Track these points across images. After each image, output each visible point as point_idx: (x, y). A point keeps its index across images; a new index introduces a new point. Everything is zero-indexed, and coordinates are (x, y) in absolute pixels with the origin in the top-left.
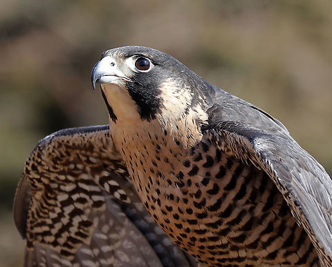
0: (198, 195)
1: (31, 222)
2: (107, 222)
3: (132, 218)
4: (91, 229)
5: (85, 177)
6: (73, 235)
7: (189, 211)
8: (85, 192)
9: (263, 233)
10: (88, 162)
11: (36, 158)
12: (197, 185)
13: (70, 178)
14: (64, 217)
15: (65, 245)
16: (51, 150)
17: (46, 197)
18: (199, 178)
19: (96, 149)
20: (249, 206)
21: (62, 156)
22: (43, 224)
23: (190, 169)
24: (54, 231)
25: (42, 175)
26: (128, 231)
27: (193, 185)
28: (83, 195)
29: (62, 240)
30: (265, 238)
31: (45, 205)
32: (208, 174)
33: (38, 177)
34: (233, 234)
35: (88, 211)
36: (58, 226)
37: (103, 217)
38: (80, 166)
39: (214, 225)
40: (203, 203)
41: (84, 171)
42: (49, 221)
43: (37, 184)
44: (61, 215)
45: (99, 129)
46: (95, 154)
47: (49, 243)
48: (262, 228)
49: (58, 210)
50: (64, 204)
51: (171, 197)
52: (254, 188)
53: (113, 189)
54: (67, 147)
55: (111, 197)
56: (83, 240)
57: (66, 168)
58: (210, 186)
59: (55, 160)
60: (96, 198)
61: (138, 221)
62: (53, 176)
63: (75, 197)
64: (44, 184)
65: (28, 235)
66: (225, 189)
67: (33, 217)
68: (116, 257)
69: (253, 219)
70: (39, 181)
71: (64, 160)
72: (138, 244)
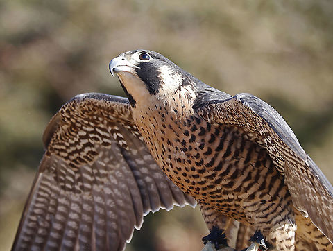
0: (198, 156)
1: (54, 141)
2: (109, 157)
3: (126, 158)
4: (96, 157)
5: (101, 126)
6: (82, 157)
7: (193, 169)
8: (99, 134)
9: (245, 181)
10: (108, 117)
11: (71, 107)
12: (196, 149)
13: (91, 124)
14: (79, 145)
15: (74, 161)
16: (82, 105)
17: (70, 130)
18: (197, 144)
19: (116, 112)
20: (234, 161)
21: (89, 110)
22: (63, 144)
23: (190, 137)
24: (69, 151)
25: (72, 116)
26: (121, 166)
27: (193, 149)
28: (97, 136)
29: (73, 158)
30: (246, 184)
31: (68, 134)
32: (203, 140)
33: (69, 117)
34: (224, 182)
35: (97, 146)
36: (73, 149)
37: (107, 153)
38: (100, 119)
39: (210, 177)
40: (202, 162)
41: (102, 122)
42: (67, 144)
43: (66, 120)
44: (77, 143)
45: (120, 101)
46: (114, 115)
47: (62, 157)
48: (244, 177)
49: (76, 140)
50: (82, 137)
51: (179, 160)
52: (236, 148)
53: (119, 138)
54: (94, 106)
55: (116, 142)
56: (88, 161)
57: (91, 118)
58: (205, 149)
59: (84, 112)
60: (105, 140)
61: (129, 161)
62: (79, 120)
63: (91, 135)
64: (72, 122)
65: (49, 148)
66: (216, 150)
67: (57, 138)
68: (109, 179)
69: (237, 170)
70: (69, 119)
71: (90, 113)
72: (126, 176)
